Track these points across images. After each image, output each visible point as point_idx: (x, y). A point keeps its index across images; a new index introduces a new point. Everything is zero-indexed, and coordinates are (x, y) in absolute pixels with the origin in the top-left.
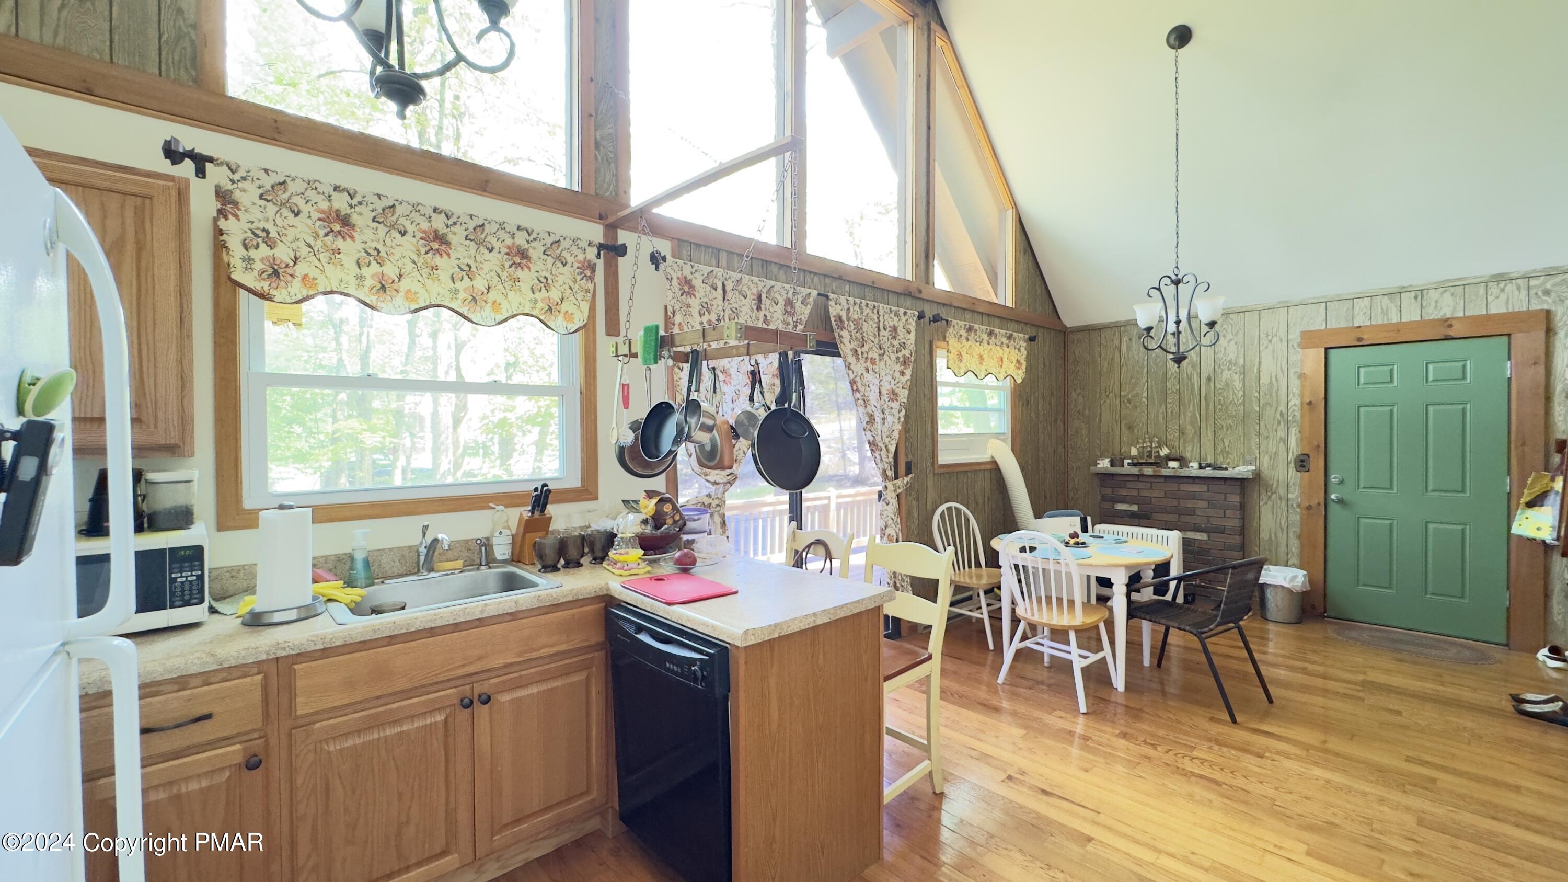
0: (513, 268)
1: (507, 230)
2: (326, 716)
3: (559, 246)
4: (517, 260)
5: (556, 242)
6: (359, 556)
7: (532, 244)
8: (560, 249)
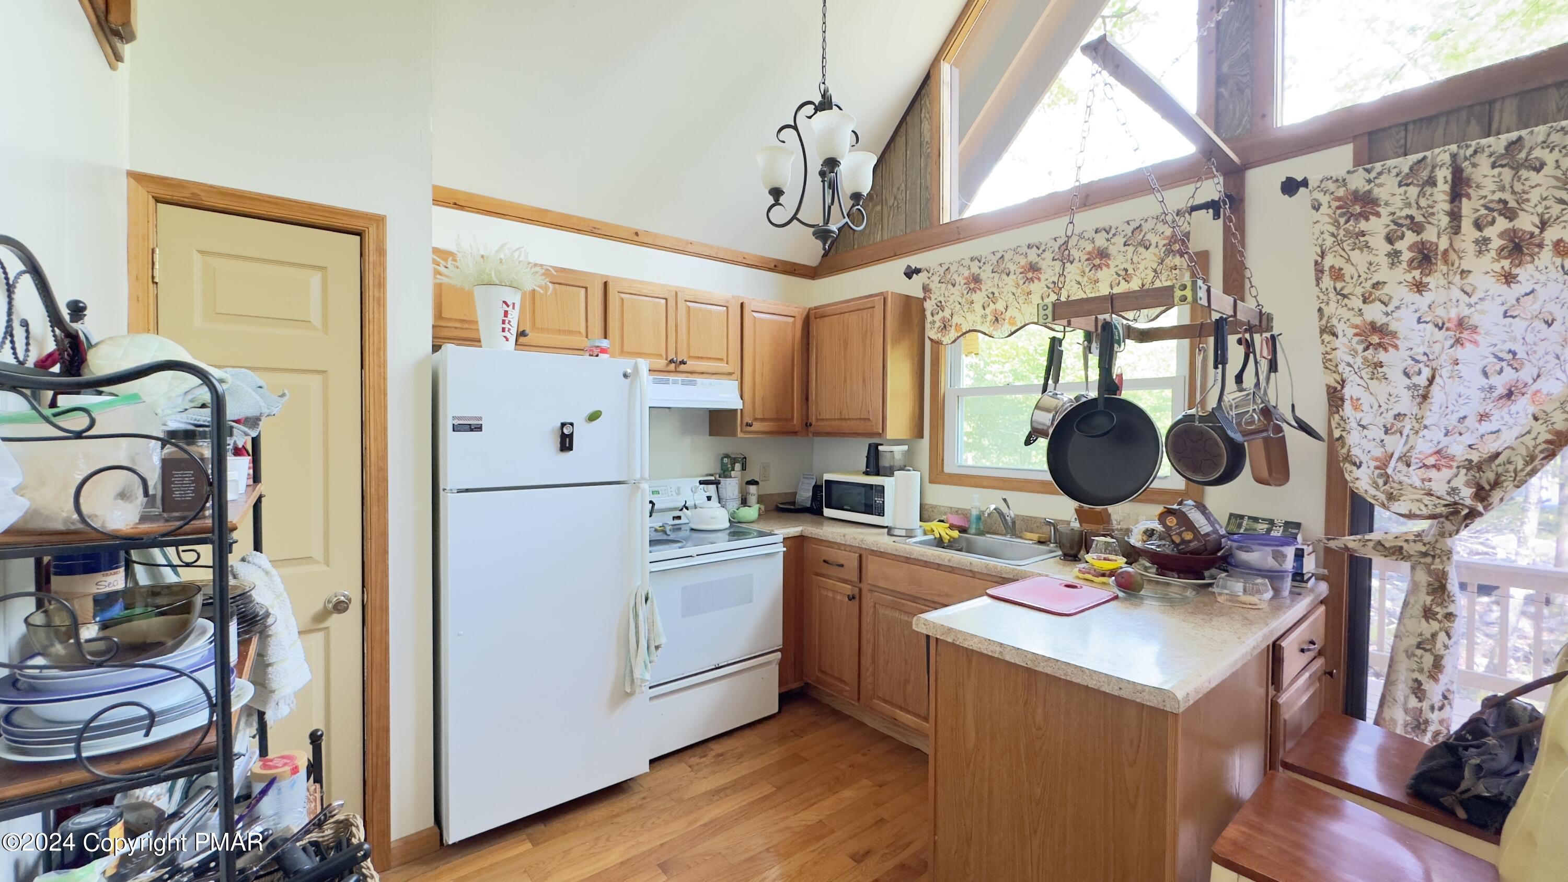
0: (1093, 271)
1: (1086, 237)
2: (881, 591)
3: (1141, 231)
4: (1097, 262)
5: (1137, 228)
6: (975, 513)
7: (1112, 240)
8: (1143, 234)
